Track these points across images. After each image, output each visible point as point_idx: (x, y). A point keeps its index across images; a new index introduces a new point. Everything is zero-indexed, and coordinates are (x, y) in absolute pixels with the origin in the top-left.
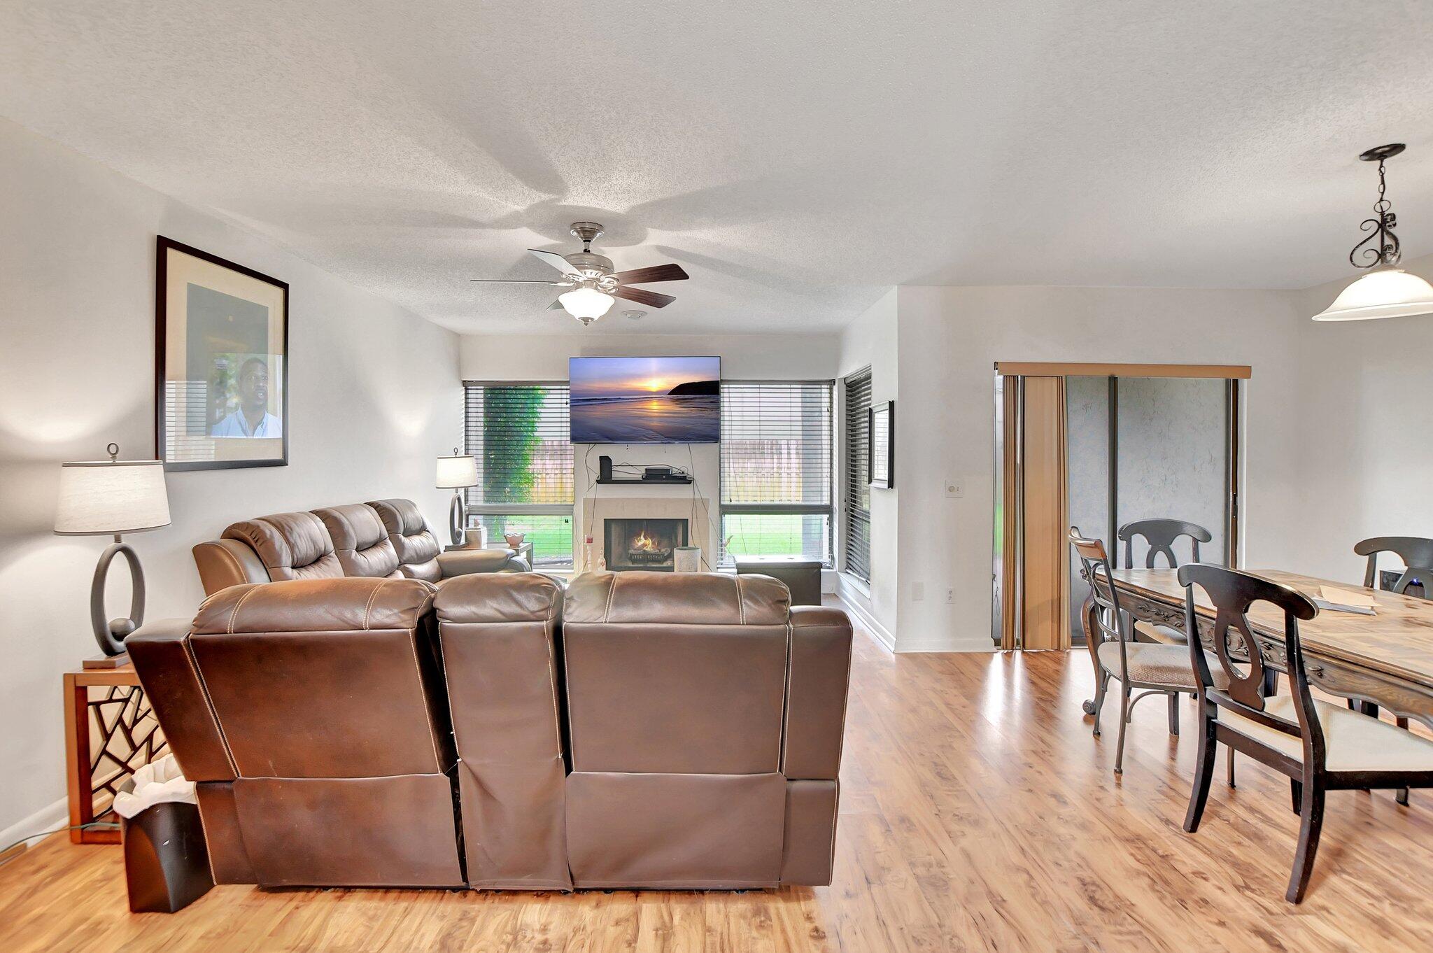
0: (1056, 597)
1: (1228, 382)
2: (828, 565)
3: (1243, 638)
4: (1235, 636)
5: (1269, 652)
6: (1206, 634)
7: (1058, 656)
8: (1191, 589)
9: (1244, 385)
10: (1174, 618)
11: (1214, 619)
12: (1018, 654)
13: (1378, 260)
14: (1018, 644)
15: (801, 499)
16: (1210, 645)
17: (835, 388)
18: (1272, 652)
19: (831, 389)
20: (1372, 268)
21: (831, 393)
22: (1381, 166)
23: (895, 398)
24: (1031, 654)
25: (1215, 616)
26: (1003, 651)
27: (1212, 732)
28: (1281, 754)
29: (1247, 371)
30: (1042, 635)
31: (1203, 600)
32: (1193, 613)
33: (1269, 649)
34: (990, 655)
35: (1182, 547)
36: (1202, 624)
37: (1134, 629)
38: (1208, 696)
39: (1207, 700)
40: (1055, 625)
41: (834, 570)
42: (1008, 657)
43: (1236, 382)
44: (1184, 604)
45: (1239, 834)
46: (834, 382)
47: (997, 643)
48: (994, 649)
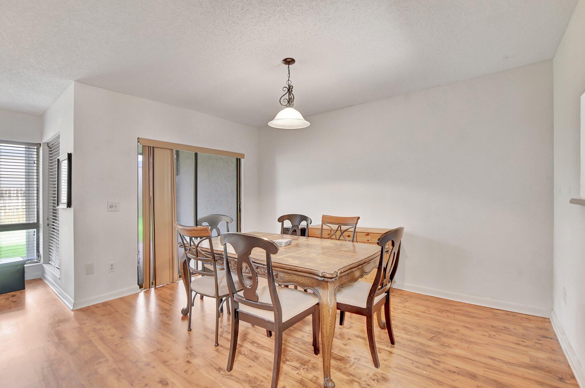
0: (171, 257)
1: (237, 159)
2: (36, 260)
3: (247, 265)
4: (244, 265)
5: (257, 270)
6: (232, 266)
7: (172, 286)
8: (226, 246)
9: (242, 161)
10: (219, 260)
11: (236, 259)
12: (153, 289)
13: (288, 104)
14: (152, 284)
15: (25, 219)
16: (234, 271)
17: (41, 148)
18: (259, 270)
19: (38, 149)
20: (287, 106)
21: (38, 152)
22: (289, 67)
23: (71, 151)
24: (159, 288)
25: (237, 257)
26: (144, 290)
27: (237, 315)
28: (265, 320)
29: (243, 156)
30: (164, 277)
31: (231, 250)
32: (227, 257)
33: (257, 268)
34: (137, 295)
35: (222, 226)
36: (231, 261)
37: (204, 267)
38: (235, 299)
39: (235, 301)
40: (171, 270)
41: (41, 263)
42: (147, 293)
43: (240, 159)
44: (223, 253)
45: (249, 360)
46: (40, 145)
47: (141, 287)
48: (140, 291)
